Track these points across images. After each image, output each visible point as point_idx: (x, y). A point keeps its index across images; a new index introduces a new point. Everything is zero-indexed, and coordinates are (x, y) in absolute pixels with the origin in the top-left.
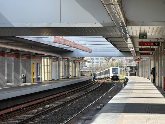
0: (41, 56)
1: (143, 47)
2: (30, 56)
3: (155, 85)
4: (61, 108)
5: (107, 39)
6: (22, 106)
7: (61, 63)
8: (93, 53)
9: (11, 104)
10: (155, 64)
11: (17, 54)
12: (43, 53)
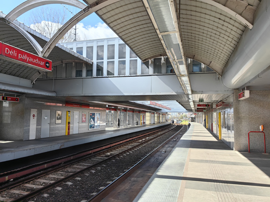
0: (146, 112)
1: (199, 107)
2: (140, 112)
3: (206, 127)
4: (155, 139)
5: (179, 103)
6: (134, 138)
7: (156, 115)
8: (172, 110)
9: (128, 136)
10: (205, 117)
11: (133, 111)
12: (146, 110)
